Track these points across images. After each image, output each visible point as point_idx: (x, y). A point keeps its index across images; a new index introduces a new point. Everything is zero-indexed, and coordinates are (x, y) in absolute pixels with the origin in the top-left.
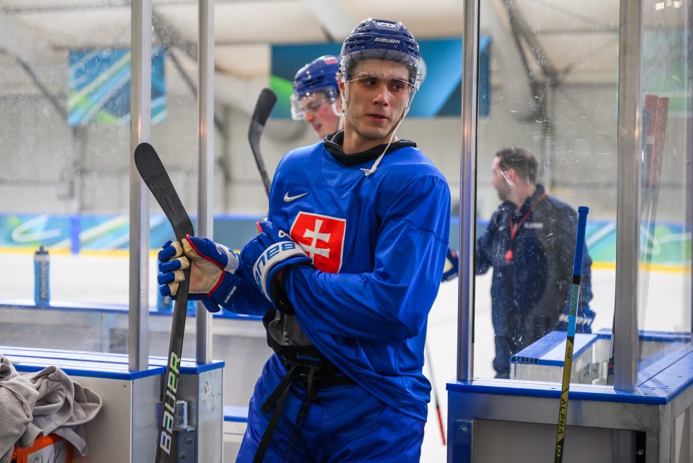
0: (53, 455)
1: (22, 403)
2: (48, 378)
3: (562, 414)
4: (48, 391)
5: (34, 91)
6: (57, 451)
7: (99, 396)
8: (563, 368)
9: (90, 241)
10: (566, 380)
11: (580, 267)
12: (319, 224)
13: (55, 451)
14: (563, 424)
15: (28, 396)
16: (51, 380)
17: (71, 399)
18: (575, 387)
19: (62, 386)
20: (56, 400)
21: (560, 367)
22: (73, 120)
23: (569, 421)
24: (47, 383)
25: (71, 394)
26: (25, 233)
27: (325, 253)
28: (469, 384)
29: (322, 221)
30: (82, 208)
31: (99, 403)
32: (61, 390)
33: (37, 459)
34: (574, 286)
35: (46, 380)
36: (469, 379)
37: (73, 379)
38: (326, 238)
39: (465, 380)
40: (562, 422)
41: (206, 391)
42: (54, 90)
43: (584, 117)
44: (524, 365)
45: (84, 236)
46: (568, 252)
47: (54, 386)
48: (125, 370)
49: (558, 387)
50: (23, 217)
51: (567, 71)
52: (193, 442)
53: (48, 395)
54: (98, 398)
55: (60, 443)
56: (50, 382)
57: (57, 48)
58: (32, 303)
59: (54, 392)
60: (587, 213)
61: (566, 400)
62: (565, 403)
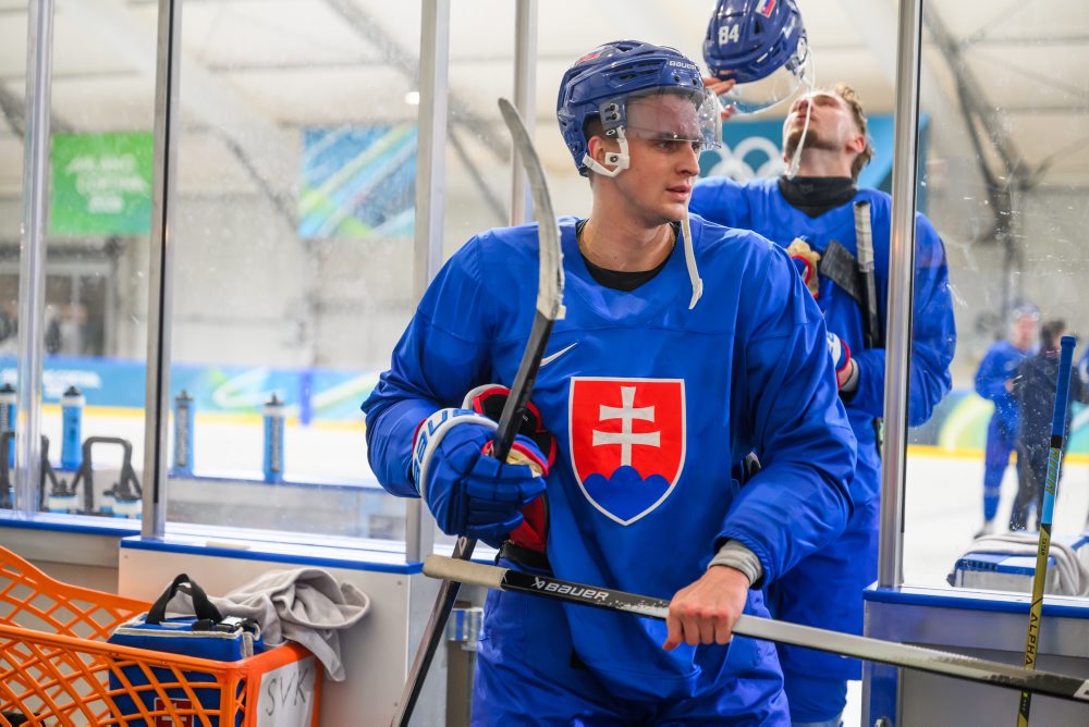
0: (297, 678)
3: (1032, 636)
5: (252, 188)
6: (304, 672)
7: (364, 595)
8: (1033, 578)
9: (329, 408)
10: (1039, 591)
11: (1062, 423)
13: (300, 673)
14: (1033, 650)
18: (1050, 600)
21: (1028, 577)
22: (306, 231)
23: (1041, 648)
26: (234, 394)
28: (895, 590)
30: (317, 360)
31: (363, 605)
33: (274, 681)
34: (1052, 450)
36: (896, 585)
39: (890, 586)
40: (1031, 647)
42: (278, 187)
43: (1070, 208)
44: (975, 573)
45: (319, 400)
46: (1044, 402)
48: (401, 561)
49: (1026, 598)
50: (230, 371)
51: (1043, 168)
54: (363, 598)
55: (308, 659)
57: (286, 124)
58: (260, 476)
60: (1074, 345)
61: (1038, 615)
62: (1036, 619)
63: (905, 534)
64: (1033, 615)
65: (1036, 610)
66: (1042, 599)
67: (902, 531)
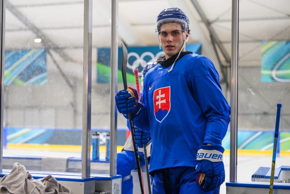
1: (39, 190)
2: (48, 181)
4: (48, 186)
9: (12, 139)
10: (272, 181)
12: (160, 92)
15: (41, 187)
16: (49, 182)
17: (58, 190)
19: (54, 184)
20: (52, 190)
24: (48, 183)
25: (58, 188)
27: (164, 101)
29: (161, 90)
31: (69, 193)
32: (53, 186)
34: (275, 139)
35: (47, 181)
36: (235, 181)
37: (58, 182)
38: (163, 96)
39: (234, 182)
41: (114, 189)
44: (258, 179)
47: (51, 184)
48: (79, 178)
53: (48, 188)
54: (68, 190)
56: (49, 183)
59: (50, 187)
60: (281, 106)
61: (272, 188)
62: (272, 190)
63: (237, 165)
64: (270, 188)
65: (271, 187)
66: (273, 183)
67: (237, 164)
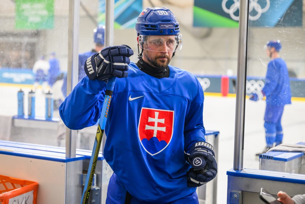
21: (284, 162)
28: (240, 172)
36: (240, 169)
41: (106, 169)
42: (92, 13)
48: (63, 157)
52: (99, 195)
67: (243, 149)
